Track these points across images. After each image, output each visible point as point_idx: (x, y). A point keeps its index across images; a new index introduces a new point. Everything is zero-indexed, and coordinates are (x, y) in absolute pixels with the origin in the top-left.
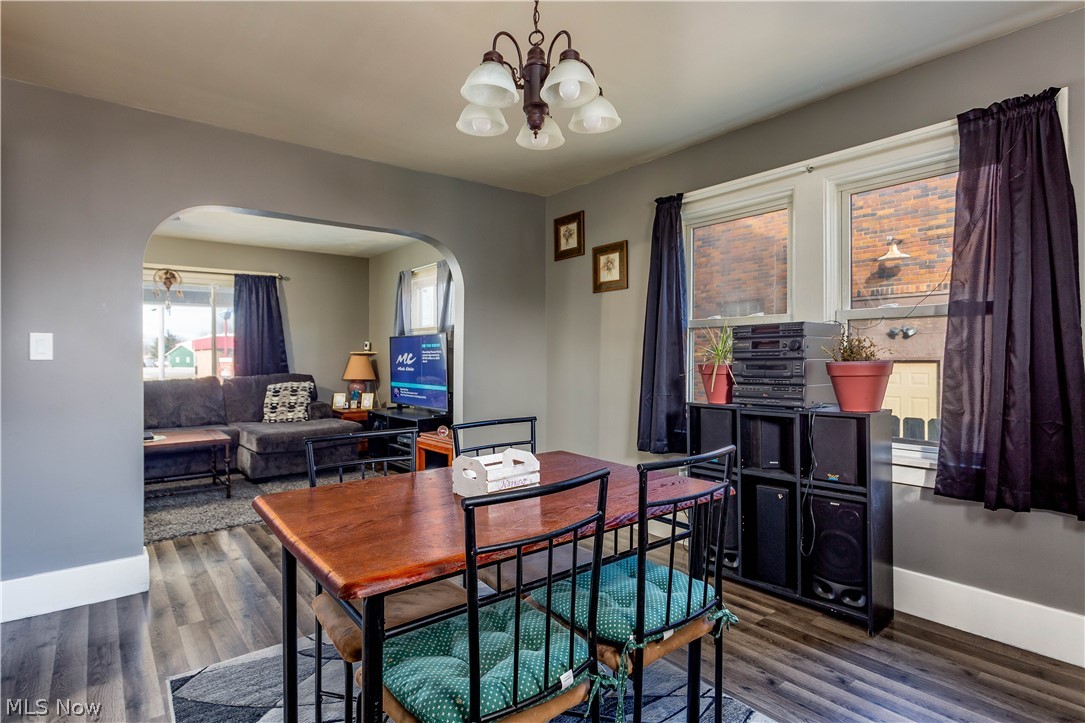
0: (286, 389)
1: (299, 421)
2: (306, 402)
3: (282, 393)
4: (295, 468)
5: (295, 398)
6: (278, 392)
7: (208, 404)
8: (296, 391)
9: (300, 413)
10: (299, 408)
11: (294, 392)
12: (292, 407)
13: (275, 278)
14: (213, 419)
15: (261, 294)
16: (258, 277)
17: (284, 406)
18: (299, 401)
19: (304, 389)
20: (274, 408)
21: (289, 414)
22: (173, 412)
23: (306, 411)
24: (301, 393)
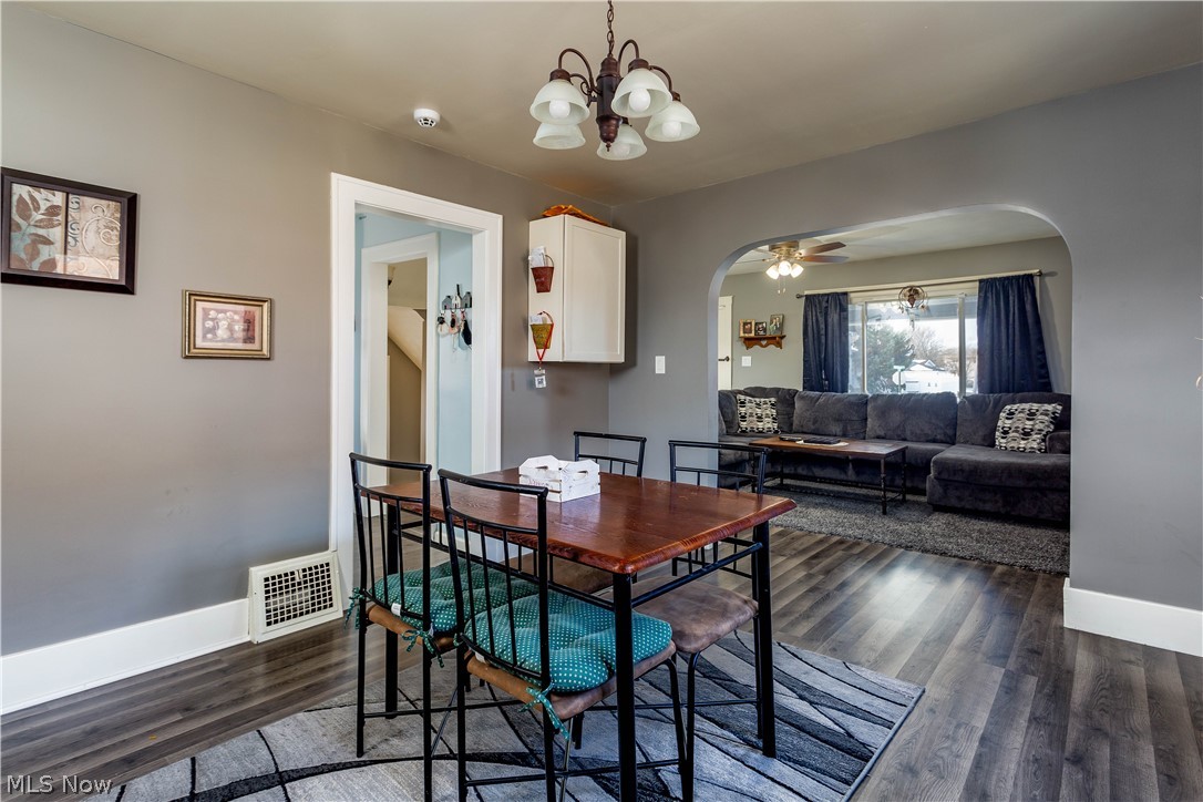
0: (1022, 411)
1: (1032, 451)
2: (1046, 430)
3: (1018, 416)
4: (981, 504)
5: (1031, 423)
6: (1013, 414)
7: (933, 421)
8: (1034, 414)
9: (1034, 442)
10: (1035, 437)
11: (1031, 416)
12: (1026, 434)
13: (1031, 277)
14: (938, 437)
15: (1011, 298)
16: (1008, 278)
17: (1017, 432)
18: (1037, 427)
19: (1045, 413)
20: (1006, 433)
21: (1023, 442)
22: (899, 426)
23: (1044, 440)
24: (1040, 417)
